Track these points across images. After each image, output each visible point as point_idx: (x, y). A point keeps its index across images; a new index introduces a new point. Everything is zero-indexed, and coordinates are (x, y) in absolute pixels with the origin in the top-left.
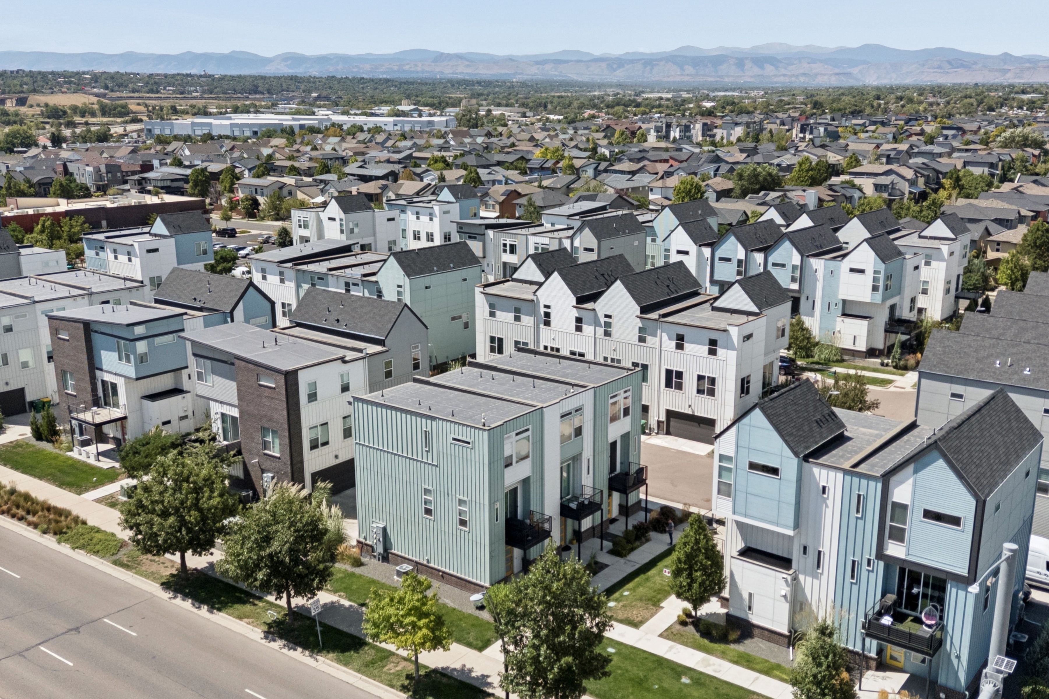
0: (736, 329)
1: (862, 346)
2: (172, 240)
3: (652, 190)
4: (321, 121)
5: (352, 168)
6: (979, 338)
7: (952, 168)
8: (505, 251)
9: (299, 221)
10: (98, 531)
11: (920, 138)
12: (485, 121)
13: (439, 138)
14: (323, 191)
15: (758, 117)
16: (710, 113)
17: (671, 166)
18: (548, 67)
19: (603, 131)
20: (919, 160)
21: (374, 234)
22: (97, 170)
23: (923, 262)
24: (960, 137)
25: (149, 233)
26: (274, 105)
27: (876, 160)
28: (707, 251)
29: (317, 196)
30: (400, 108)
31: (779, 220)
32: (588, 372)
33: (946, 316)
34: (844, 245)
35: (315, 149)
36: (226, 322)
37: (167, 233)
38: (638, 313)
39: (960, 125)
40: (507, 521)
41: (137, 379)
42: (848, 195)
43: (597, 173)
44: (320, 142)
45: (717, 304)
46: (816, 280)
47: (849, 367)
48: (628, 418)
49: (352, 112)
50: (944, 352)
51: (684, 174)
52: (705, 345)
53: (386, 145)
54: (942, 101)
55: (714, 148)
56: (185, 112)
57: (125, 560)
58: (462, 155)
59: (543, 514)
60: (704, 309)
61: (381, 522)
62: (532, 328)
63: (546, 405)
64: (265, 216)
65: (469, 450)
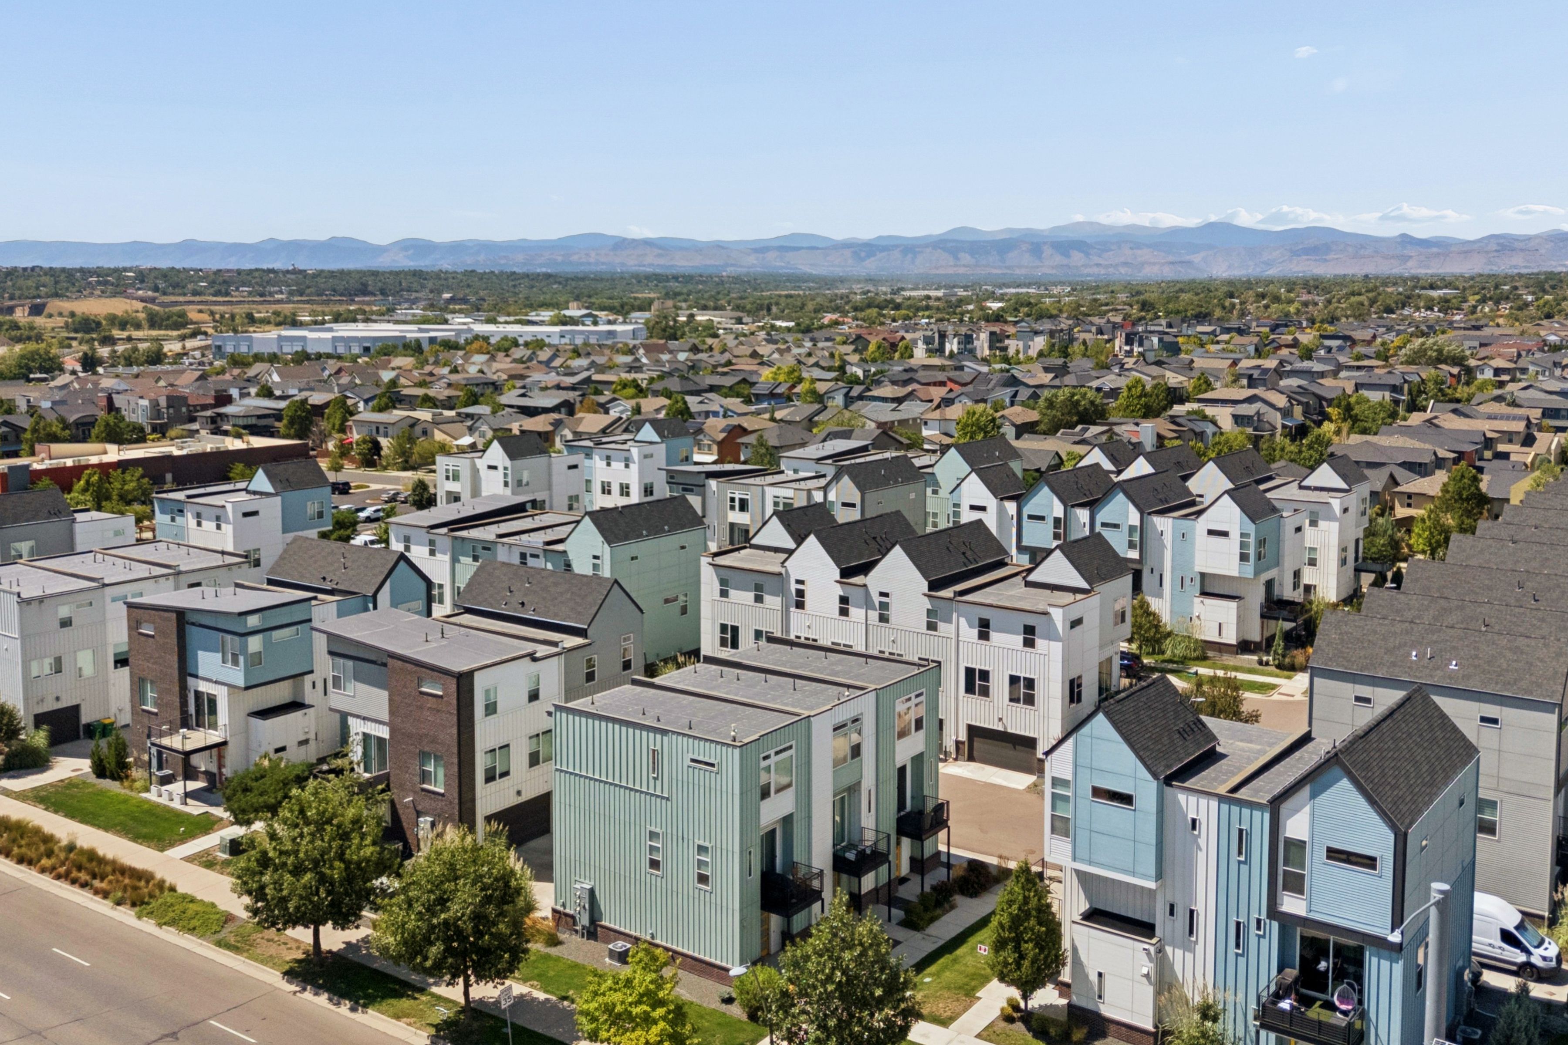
0: (1060, 610)
1: (1230, 637)
2: (278, 499)
3: (926, 423)
4: (459, 332)
5: (510, 397)
6: (1386, 622)
7: (1340, 392)
8: (732, 508)
9: (447, 471)
10: (193, 900)
11: (1293, 350)
12: (687, 329)
13: (625, 354)
14: (471, 430)
15: (1065, 323)
16: (998, 318)
17: (951, 390)
18: (771, 255)
19: (852, 343)
20: (1293, 382)
21: (550, 487)
22: (155, 404)
23: (1307, 522)
24: (1348, 349)
25: (246, 490)
26: (391, 310)
27: (1234, 381)
28: (1011, 507)
29: (464, 435)
30: (567, 313)
31: (1107, 465)
32: (865, 669)
33: (1344, 595)
34: (1198, 499)
35: (455, 370)
36: (366, 609)
37: (271, 490)
38: (926, 591)
39: (1348, 333)
40: (763, 875)
41: (247, 688)
42: (1198, 430)
43: (849, 400)
44: (460, 362)
45: (1031, 578)
46: (1164, 546)
47: (1214, 667)
48: (922, 733)
49: (502, 319)
50: (1342, 640)
51: (970, 403)
52: (1018, 634)
53: (554, 364)
54: (1321, 300)
55: (1008, 367)
56: (266, 322)
57: (232, 940)
58: (661, 377)
59: (810, 867)
60: (1014, 585)
61: (587, 881)
62: (780, 613)
63: (812, 713)
64: (388, 465)
65: (713, 775)
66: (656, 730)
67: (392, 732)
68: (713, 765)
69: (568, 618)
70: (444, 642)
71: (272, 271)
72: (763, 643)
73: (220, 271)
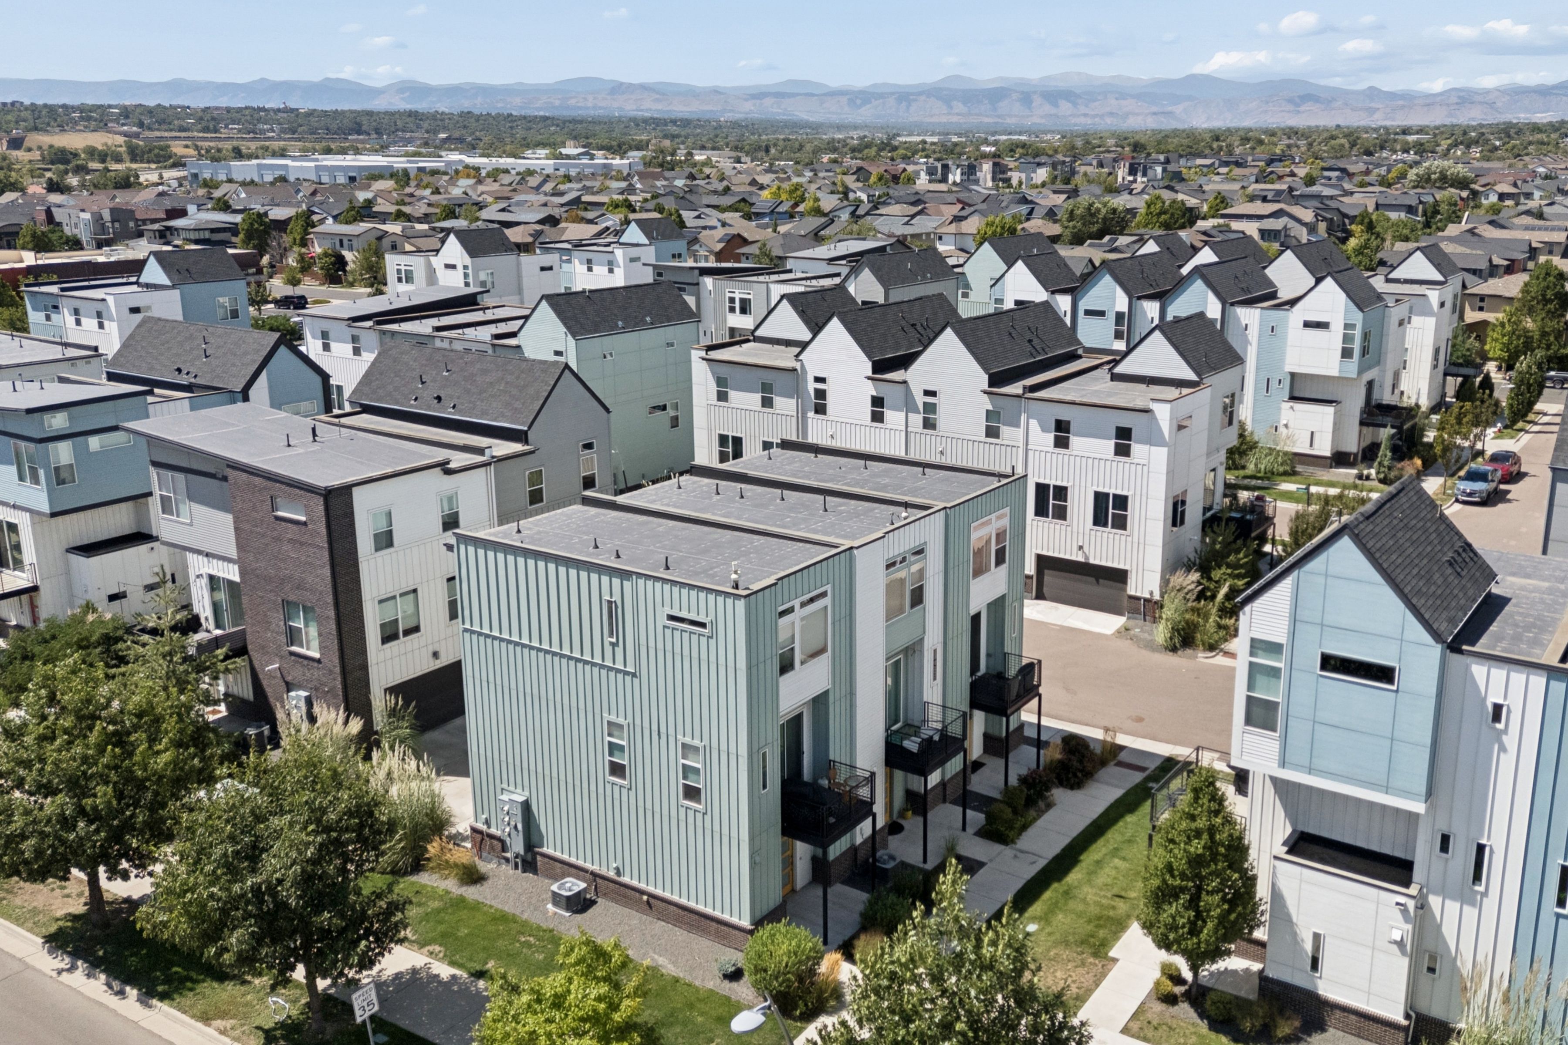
0: (1168, 406)
1: (1324, 449)
2: (176, 293)
3: (940, 238)
4: (449, 163)
5: (490, 213)
7: (1362, 209)
8: (732, 310)
9: (399, 271)
11: (1296, 179)
12: (685, 164)
13: (617, 180)
15: (1063, 159)
17: (962, 209)
18: (768, 102)
19: (853, 174)
22: (98, 218)
24: (1347, 178)
25: (137, 283)
26: (384, 146)
27: (1250, 200)
28: (1064, 300)
30: (564, 151)
32: (924, 482)
33: (1433, 401)
35: (437, 191)
36: (234, 403)
37: (168, 282)
38: (985, 386)
39: (1340, 166)
40: (784, 783)
41: (55, 515)
43: (857, 217)
44: (445, 185)
45: (1118, 371)
46: (1247, 339)
47: (1305, 482)
48: (1003, 568)
49: (495, 154)
52: (1106, 437)
53: (543, 189)
54: (1302, 143)
58: (655, 198)
59: (853, 767)
60: (1096, 379)
61: (519, 790)
62: (794, 420)
63: (856, 544)
64: (355, 281)
65: (703, 640)
66: (612, 572)
67: (242, 573)
68: (703, 625)
69: (503, 416)
70: (316, 447)
71: (263, 109)
72: (775, 451)
73: (209, 108)
